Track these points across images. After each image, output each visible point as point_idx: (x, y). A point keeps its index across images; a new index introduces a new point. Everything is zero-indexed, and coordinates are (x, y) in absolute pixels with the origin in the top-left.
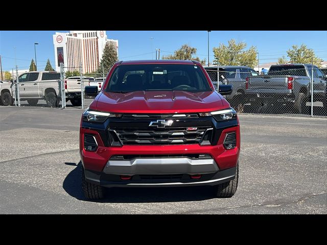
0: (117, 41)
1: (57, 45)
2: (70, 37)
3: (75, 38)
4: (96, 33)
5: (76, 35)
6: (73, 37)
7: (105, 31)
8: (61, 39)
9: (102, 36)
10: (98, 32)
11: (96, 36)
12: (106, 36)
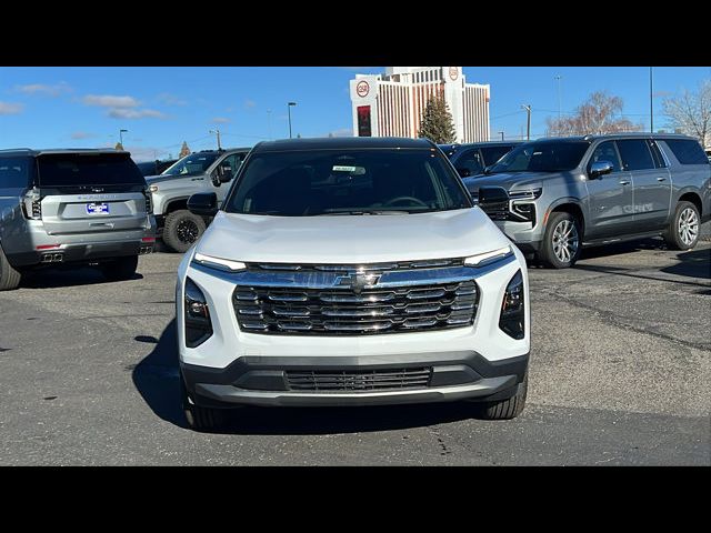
0: (487, 87)
1: (357, 102)
2: (385, 83)
3: (397, 84)
4: (441, 71)
5: (397, 78)
6: (392, 82)
7: (460, 68)
8: (367, 89)
9: (454, 77)
10: (446, 69)
11: (441, 78)
12: (464, 77)
